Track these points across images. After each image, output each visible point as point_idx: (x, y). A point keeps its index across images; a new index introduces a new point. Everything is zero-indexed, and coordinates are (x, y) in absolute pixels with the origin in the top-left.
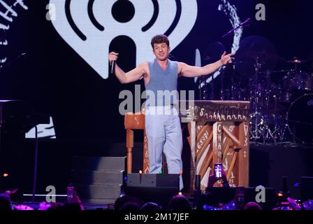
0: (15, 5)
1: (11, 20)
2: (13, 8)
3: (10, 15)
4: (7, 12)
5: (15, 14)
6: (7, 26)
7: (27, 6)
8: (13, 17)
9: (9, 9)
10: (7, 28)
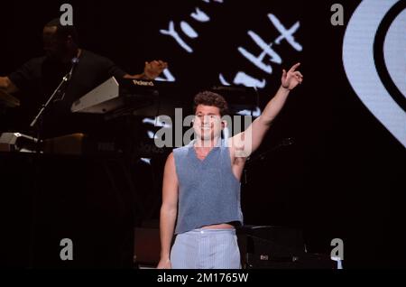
0: (277, 41)
1: (268, 69)
2: (275, 48)
3: (267, 60)
4: (262, 56)
5: (277, 59)
6: (261, 81)
7: (301, 43)
8: (274, 65)
9: (267, 49)
10: (262, 85)
